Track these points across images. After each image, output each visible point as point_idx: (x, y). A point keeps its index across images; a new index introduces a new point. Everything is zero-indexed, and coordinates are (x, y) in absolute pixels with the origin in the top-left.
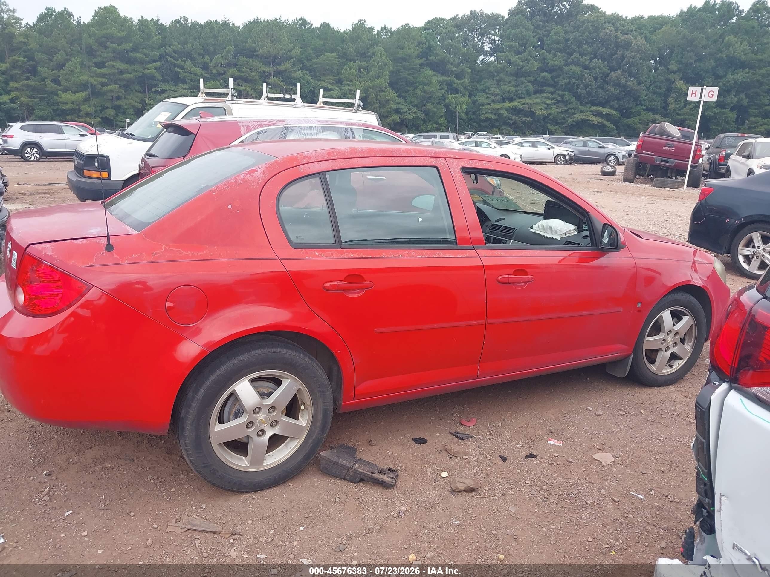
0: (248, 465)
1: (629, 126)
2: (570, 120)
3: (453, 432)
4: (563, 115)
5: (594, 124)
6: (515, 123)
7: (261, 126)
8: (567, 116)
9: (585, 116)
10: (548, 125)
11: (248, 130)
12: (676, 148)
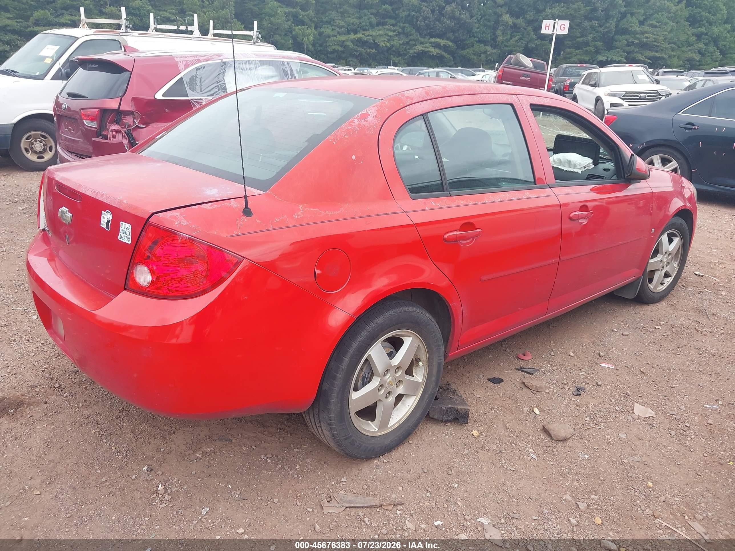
0: (377, 430)
1: (464, 57)
2: (411, 51)
3: (518, 368)
4: (405, 47)
5: (433, 55)
6: (361, 54)
7: (199, 61)
8: (409, 47)
9: (425, 47)
10: (392, 56)
11: (187, 66)
12: (531, 78)
